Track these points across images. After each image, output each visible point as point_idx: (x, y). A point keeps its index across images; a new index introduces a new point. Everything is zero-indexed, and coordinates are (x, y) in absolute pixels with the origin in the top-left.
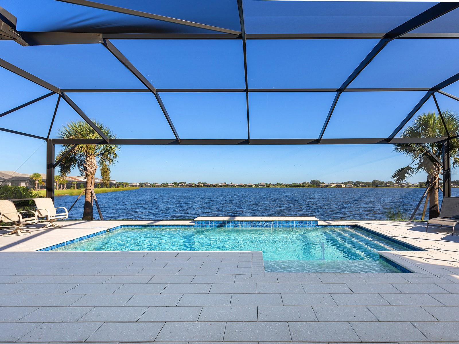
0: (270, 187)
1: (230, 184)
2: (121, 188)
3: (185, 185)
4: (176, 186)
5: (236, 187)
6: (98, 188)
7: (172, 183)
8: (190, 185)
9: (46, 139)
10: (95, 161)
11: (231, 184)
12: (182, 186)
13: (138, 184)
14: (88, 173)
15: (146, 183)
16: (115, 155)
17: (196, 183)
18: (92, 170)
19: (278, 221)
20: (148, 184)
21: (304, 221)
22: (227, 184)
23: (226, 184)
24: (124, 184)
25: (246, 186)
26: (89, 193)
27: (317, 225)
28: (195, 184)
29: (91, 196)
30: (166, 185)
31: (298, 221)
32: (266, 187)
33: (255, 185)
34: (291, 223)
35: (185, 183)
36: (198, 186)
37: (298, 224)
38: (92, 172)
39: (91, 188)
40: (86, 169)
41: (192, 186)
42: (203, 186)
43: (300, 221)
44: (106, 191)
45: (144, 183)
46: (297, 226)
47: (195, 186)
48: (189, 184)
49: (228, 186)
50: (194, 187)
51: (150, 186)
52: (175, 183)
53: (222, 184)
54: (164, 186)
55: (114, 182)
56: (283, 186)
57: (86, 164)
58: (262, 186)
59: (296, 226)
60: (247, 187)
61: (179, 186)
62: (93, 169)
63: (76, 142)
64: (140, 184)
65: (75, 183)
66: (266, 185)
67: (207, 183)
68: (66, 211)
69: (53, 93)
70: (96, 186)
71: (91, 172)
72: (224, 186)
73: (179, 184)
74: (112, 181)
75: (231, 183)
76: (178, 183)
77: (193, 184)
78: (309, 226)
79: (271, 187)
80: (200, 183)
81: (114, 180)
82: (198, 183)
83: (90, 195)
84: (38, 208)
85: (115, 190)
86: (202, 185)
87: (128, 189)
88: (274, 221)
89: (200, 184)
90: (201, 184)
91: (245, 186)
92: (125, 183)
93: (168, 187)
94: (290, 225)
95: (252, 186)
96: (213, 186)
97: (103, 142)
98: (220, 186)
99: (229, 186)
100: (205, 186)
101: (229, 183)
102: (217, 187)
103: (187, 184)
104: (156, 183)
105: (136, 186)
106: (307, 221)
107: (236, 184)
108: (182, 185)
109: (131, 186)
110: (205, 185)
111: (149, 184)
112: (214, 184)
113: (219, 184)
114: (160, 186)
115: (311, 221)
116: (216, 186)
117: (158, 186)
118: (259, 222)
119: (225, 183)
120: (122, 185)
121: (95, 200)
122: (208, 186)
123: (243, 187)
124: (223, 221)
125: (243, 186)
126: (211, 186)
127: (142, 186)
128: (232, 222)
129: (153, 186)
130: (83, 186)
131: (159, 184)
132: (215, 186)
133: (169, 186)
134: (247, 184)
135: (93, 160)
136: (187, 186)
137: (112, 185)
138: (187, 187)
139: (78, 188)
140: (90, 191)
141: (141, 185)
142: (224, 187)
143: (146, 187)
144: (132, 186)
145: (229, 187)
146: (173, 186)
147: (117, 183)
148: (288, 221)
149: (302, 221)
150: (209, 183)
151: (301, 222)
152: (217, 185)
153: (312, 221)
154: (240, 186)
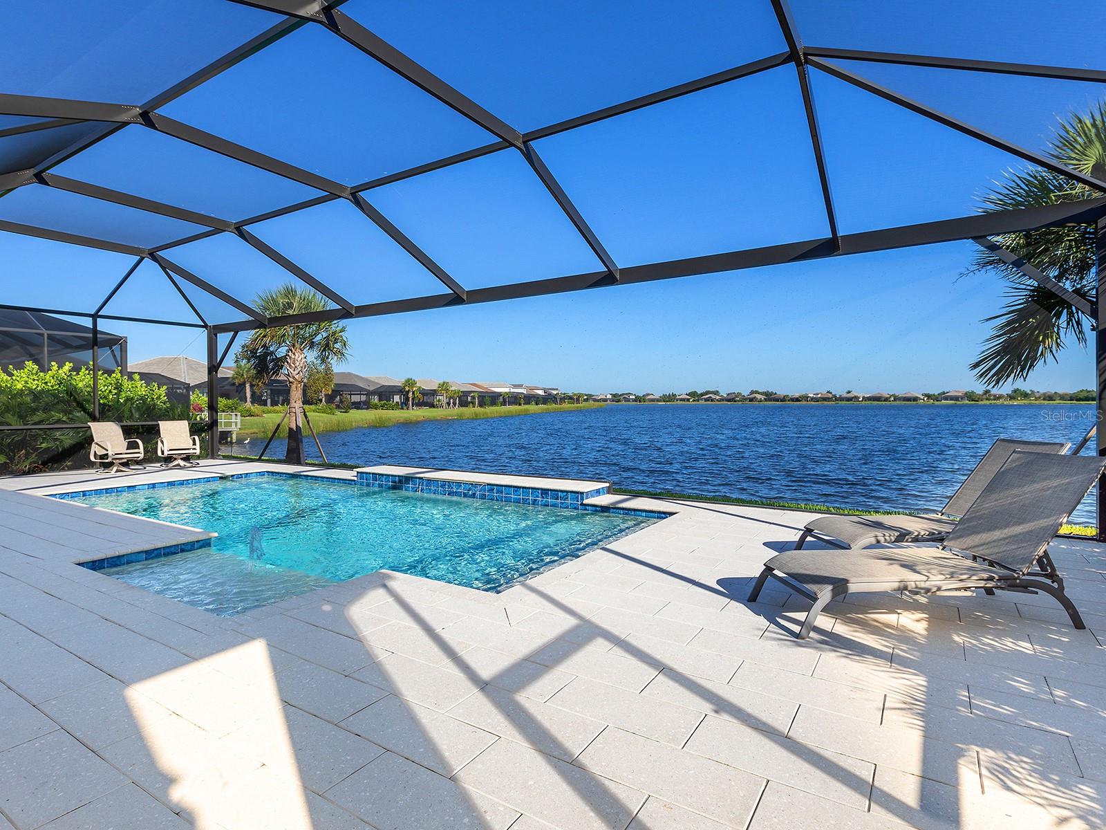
1: (845, 395)
2: (564, 405)
3: (718, 397)
4: (694, 401)
5: (864, 402)
7: (686, 394)
8: (731, 399)
11: (848, 395)
12: (709, 400)
13: (610, 397)
15: (626, 394)
17: (746, 393)
19: (496, 485)
20: (631, 397)
21: (551, 490)
22: (835, 396)
23: (831, 396)
25: (895, 400)
27: (583, 504)
28: (744, 396)
30: (672, 398)
31: (539, 489)
32: (967, 402)
33: (929, 396)
35: (716, 393)
36: (751, 400)
37: (537, 497)
41: (735, 401)
42: (766, 400)
45: (623, 395)
46: (536, 503)
47: (744, 399)
48: (728, 395)
49: (836, 400)
50: (740, 403)
51: (635, 400)
52: (693, 394)
53: (819, 396)
54: (666, 401)
55: (556, 393)
56: (1037, 399)
58: (956, 398)
59: (534, 502)
60: (898, 402)
61: (702, 399)
64: (613, 395)
65: (476, 395)
67: (776, 394)
72: (825, 399)
73: (702, 395)
74: (552, 391)
75: (849, 392)
76: (699, 393)
77: (738, 395)
80: (757, 392)
81: (557, 389)
82: (752, 392)
86: (763, 397)
89: (757, 395)
90: (759, 396)
91: (892, 399)
92: (575, 395)
93: (675, 402)
94: (521, 497)
95: (915, 399)
96: (792, 400)
98: (812, 399)
99: (841, 399)
100: (770, 400)
101: (841, 392)
102: (803, 403)
103: (721, 396)
104: (648, 395)
105: (605, 400)
106: (558, 491)
107: (861, 393)
108: (710, 397)
109: (595, 400)
110: (769, 396)
111: (634, 397)
112: (797, 395)
113: (812, 395)
114: (658, 400)
115: (567, 492)
116: (800, 401)
117: (653, 400)
119: (828, 392)
120: (571, 398)
122: (777, 400)
123: (884, 403)
124: (399, 476)
125: (886, 400)
126: (786, 401)
127: (618, 401)
128: (413, 479)
129: (642, 400)
131: (657, 396)
132: (797, 400)
133: (677, 400)
134: (900, 393)
136: (723, 400)
137: (547, 399)
138: (722, 403)
141: (616, 398)
142: (825, 403)
143: (626, 403)
144: (598, 401)
145: (840, 403)
146: (688, 400)
147: (560, 393)
150: (781, 392)
151: (545, 492)
152: (805, 398)
153: (571, 492)
154: (874, 401)
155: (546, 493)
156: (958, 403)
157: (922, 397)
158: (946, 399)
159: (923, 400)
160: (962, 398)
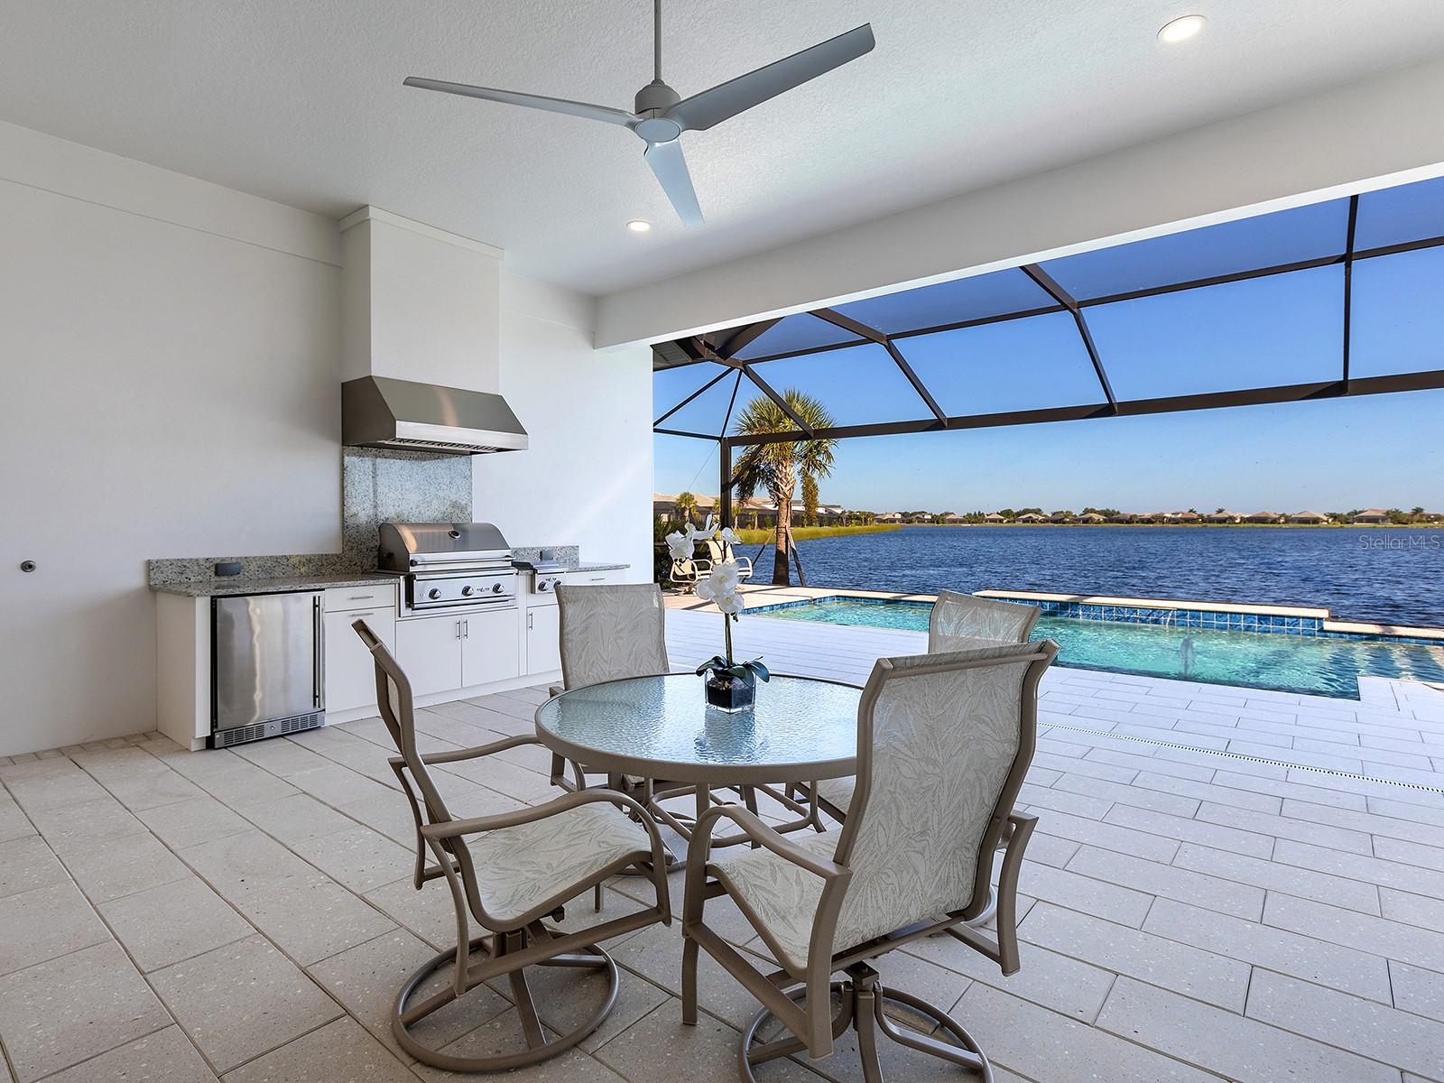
0: (1415, 525)
1: (1214, 515)
2: (854, 527)
3: (1041, 518)
4: (1008, 522)
5: (1242, 525)
6: (803, 526)
7: (998, 513)
8: (1058, 519)
9: (719, 439)
10: (793, 470)
11: (1220, 515)
12: (1028, 522)
13: (900, 516)
14: (781, 496)
15: (919, 513)
16: (829, 457)
17: (1078, 512)
18: (786, 489)
19: (1190, 610)
20: (926, 517)
21: (1273, 616)
22: (1201, 516)
23: (1195, 516)
24: (863, 517)
25: (1286, 522)
26: (782, 535)
27: (1322, 630)
28: (1076, 516)
29: (786, 541)
30: (977, 518)
31: (1255, 615)
32: (1391, 525)
33: (1335, 517)
34: (1231, 618)
35: (1038, 512)
36: (1086, 521)
37: (1252, 622)
38: (788, 493)
39: (785, 523)
40: (777, 487)
41: (1064, 523)
42: (1105, 521)
43: (1258, 615)
44: (818, 533)
45: (916, 513)
46: (1251, 629)
47: (1076, 520)
48: (1054, 514)
49: (1203, 521)
50: (1071, 525)
51: (931, 521)
52: (1007, 513)
53: (1180, 516)
54: (973, 523)
55: (839, 511)
57: (777, 477)
58: (1374, 520)
59: (1248, 628)
60: (1291, 525)
61: (1019, 520)
62: (788, 488)
63: (762, 440)
64: (903, 514)
65: (755, 513)
66: (1394, 516)
67: (1119, 512)
68: (750, 564)
69: (732, 369)
70: (797, 520)
71: (784, 494)
72: (1187, 520)
73: (1019, 514)
74: (833, 509)
75: (1220, 511)
76: (1015, 511)
77: (1069, 513)
78: (1291, 630)
79: (1421, 525)
80: (1093, 511)
81: (839, 507)
82: (1087, 511)
83: (784, 539)
84: (713, 557)
85: (838, 532)
86: (1102, 518)
87: (872, 530)
88: (1178, 610)
89: (1093, 515)
90: (1096, 517)
91: (1282, 521)
92: (864, 513)
93: (984, 524)
94: (1228, 623)
95: (1316, 521)
96: (1142, 521)
97: (803, 436)
98: (1170, 520)
99: (1211, 520)
100: (1111, 521)
101: (1209, 511)
102: (1158, 525)
103: (1045, 516)
104: (947, 514)
105: (893, 521)
106: (1284, 616)
107: (1239, 513)
108: (1030, 517)
109: (881, 521)
110: (1110, 517)
111: (930, 517)
112: (1148, 515)
113: (1169, 515)
114: (961, 521)
115: (1297, 617)
116: (1153, 523)
117: (954, 521)
118: (1133, 609)
119: (1191, 511)
120: (858, 518)
121: (793, 549)
122: (1121, 521)
123: (1271, 525)
125: (1274, 521)
126: (1133, 522)
127: (910, 522)
128: (1071, 605)
129: (940, 521)
130: (770, 522)
131: (958, 516)
132: (1149, 521)
133: (986, 522)
134: (1294, 512)
135: (788, 470)
136: (1047, 521)
137: (831, 519)
138: (1046, 524)
139: (760, 527)
140: (784, 530)
141: (907, 518)
142: (1188, 525)
143: (920, 524)
144: (884, 521)
145: (1209, 525)
146: (1001, 521)
147: (844, 512)
148: (1220, 612)
149: (1269, 615)
150: (1126, 510)
152: (1160, 519)
153: (1303, 618)
155: (1264, 619)
156: (1378, 526)
157: (1325, 518)
158: (1360, 520)
159: (1327, 521)
160: (1384, 519)
